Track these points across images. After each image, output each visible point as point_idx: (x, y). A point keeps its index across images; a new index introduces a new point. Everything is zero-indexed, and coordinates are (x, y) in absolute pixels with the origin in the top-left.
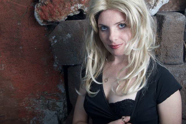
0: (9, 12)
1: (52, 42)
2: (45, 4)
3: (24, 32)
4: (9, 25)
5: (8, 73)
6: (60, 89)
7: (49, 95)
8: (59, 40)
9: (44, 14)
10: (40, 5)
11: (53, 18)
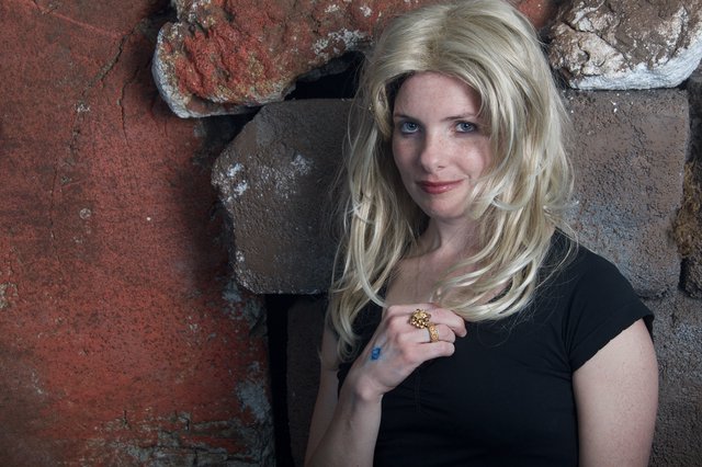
0: (43, 56)
1: (226, 189)
2: (200, 26)
3: (101, 145)
4: (40, 112)
5: (23, 324)
6: (246, 403)
7: (197, 427)
8: (258, 184)
9: (198, 71)
10: (179, 29)
11: (233, 89)
